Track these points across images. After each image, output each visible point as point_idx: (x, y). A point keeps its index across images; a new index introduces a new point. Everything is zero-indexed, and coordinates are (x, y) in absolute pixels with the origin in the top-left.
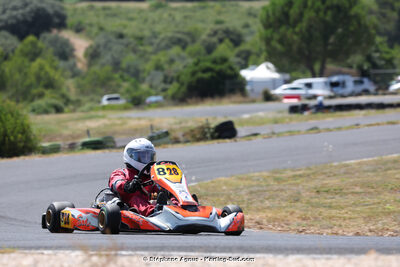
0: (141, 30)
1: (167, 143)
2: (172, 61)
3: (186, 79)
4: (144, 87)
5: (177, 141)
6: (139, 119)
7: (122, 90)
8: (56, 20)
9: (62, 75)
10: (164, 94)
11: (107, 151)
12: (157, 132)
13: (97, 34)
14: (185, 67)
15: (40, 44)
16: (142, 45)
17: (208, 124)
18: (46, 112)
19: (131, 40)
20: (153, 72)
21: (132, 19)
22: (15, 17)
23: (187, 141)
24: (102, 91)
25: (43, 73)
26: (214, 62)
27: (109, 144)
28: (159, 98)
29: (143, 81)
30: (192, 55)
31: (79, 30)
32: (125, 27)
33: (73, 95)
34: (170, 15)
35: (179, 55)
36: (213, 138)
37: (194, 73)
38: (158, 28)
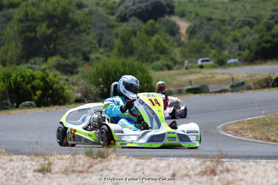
0: (224, 16)
1: (244, 89)
2: (244, 36)
3: (254, 47)
4: (226, 53)
5: (249, 88)
6: (223, 74)
7: (211, 55)
8: (168, 9)
9: (171, 45)
10: (239, 57)
11: (203, 95)
12: (236, 82)
13: (194, 19)
14: (253, 40)
15: (157, 25)
16: (224, 25)
17: (270, 77)
18: (161, 69)
19: (217, 22)
20: (231, 43)
21: (217, 8)
22: (141, 8)
23: (256, 89)
24: (197, 56)
25: (158, 44)
26: (273, 36)
27: (205, 90)
28: (236, 60)
29: (225, 49)
30: (257, 32)
31: (182, 15)
32: (213, 13)
33: (178, 58)
34: (243, 6)
35: (249, 32)
36: (274, 86)
37: (259, 44)
38: (235, 14)
